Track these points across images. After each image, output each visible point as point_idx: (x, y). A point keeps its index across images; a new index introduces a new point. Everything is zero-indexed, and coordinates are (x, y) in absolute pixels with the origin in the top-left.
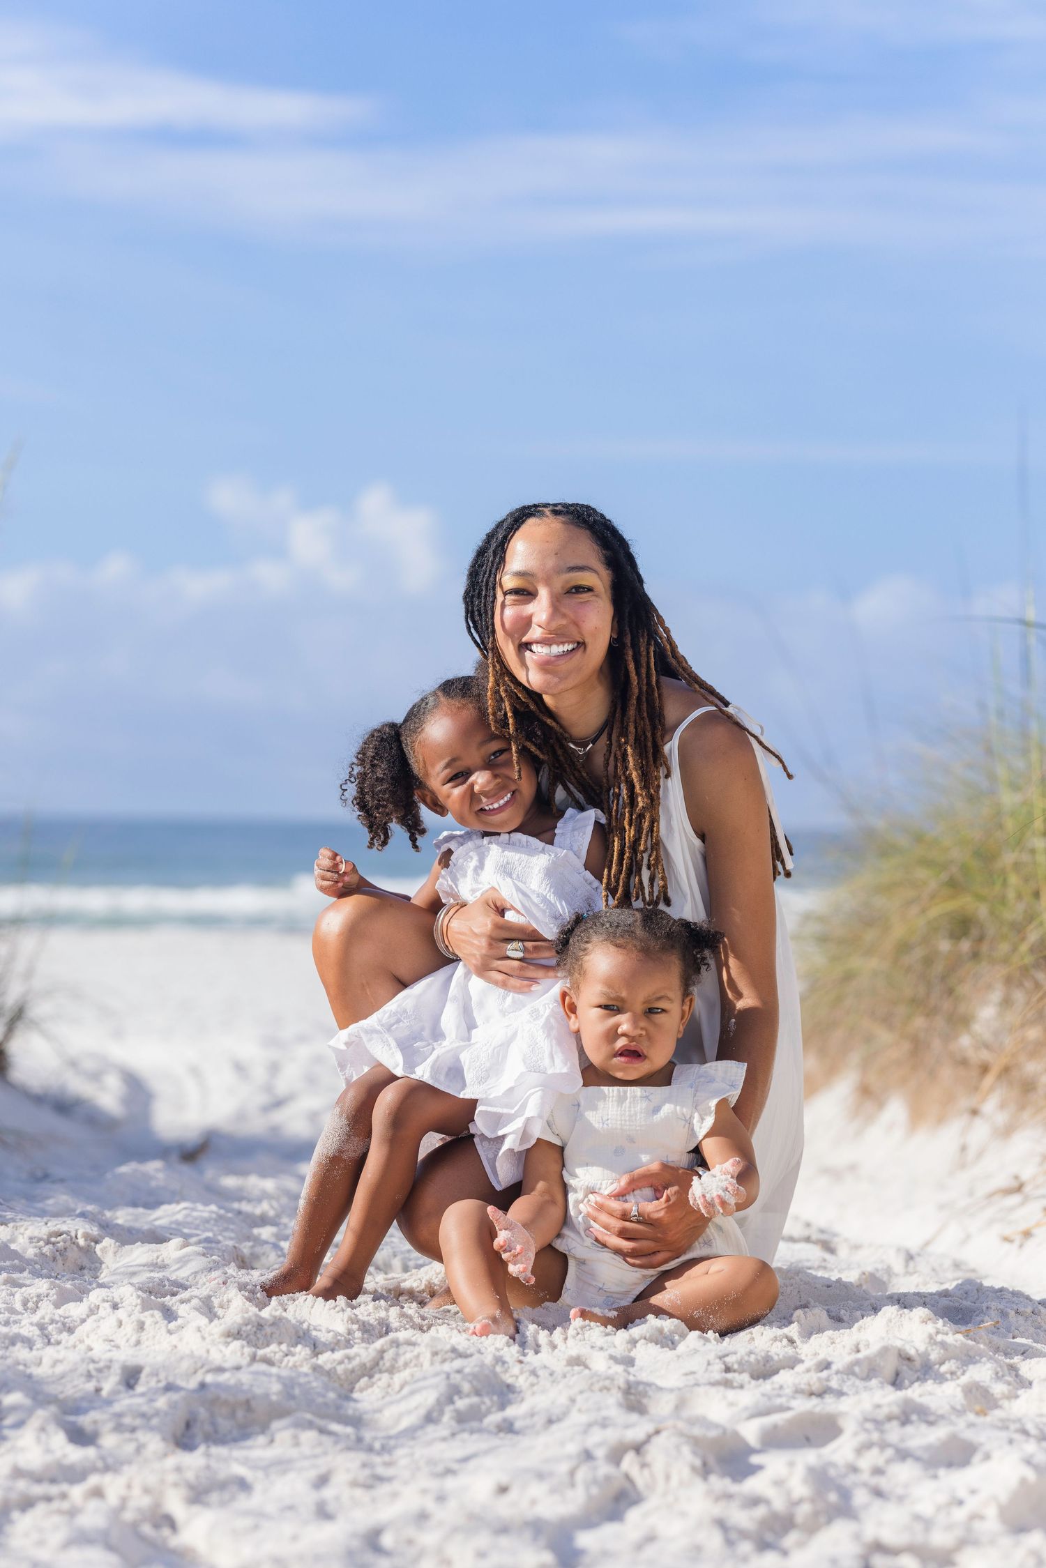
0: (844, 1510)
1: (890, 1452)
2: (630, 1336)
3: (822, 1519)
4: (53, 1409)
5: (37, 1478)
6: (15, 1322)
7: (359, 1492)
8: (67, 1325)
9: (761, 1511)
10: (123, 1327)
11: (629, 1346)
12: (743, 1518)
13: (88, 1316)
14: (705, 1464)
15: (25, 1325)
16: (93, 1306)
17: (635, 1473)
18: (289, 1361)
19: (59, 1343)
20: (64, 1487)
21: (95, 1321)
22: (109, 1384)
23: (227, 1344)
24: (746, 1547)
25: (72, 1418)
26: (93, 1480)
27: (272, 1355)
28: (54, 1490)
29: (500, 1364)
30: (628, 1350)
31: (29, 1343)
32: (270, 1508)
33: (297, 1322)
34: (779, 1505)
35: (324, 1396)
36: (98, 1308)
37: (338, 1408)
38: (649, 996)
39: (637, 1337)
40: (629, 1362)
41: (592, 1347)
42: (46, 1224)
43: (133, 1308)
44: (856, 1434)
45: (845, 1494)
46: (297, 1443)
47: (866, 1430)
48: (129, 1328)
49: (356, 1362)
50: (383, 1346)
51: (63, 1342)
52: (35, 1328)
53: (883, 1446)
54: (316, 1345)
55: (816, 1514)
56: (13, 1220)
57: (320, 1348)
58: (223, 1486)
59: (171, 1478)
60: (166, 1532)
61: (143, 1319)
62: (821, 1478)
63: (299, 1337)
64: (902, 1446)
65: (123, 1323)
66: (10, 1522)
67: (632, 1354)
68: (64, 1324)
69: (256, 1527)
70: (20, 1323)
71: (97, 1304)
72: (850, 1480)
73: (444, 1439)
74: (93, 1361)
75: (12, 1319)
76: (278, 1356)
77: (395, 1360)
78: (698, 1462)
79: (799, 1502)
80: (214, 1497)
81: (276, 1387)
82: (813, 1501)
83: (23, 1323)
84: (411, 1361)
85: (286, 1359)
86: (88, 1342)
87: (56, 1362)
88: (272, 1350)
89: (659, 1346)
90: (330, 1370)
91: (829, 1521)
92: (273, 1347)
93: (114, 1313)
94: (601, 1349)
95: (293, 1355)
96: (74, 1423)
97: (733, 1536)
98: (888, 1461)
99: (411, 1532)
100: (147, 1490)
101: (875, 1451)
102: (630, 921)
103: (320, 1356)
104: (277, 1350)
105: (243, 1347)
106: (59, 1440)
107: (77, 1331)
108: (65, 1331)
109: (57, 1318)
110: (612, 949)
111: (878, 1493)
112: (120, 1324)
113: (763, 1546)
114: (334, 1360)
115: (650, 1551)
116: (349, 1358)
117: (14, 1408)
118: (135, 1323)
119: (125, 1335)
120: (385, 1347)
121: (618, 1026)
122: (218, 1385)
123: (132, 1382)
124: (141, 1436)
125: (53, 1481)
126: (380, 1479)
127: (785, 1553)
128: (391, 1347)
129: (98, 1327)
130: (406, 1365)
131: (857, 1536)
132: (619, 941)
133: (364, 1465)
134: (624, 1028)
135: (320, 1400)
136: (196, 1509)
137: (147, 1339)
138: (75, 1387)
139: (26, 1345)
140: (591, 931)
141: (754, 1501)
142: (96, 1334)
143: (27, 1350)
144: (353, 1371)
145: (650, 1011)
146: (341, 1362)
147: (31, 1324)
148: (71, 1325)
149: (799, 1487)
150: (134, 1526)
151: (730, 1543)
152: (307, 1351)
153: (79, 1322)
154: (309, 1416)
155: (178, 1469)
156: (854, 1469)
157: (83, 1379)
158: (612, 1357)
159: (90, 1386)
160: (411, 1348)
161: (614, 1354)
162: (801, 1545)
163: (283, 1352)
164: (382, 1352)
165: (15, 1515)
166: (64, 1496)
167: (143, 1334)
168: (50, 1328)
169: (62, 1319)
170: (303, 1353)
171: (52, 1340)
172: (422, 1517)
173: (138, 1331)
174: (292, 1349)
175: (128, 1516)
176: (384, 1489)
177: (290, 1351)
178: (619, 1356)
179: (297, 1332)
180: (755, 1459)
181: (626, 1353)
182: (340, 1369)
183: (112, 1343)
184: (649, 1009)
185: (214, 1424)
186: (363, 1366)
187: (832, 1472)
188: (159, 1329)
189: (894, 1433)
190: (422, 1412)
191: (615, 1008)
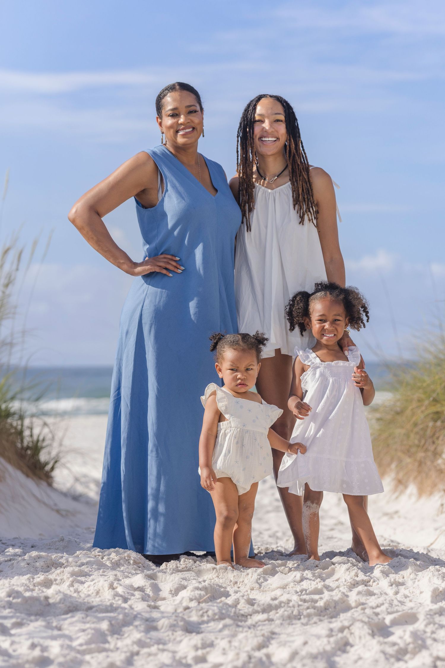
0: (423, 646)
1: (436, 626)
3: (417, 650)
9: (396, 648)
12: (390, 650)
14: (373, 632)
17: (348, 636)
24: (392, 660)
34: (402, 645)
38: (246, 365)
44: (424, 620)
45: (424, 641)
47: (428, 618)
53: (435, 624)
55: (415, 648)
62: (415, 635)
64: (441, 623)
72: (424, 637)
78: (370, 632)
79: (409, 644)
82: (413, 643)
91: (420, 651)
97: (388, 656)
98: (437, 629)
101: (432, 625)
102: (237, 338)
110: (233, 350)
111: (435, 640)
113: (398, 660)
115: (360, 663)
121: (237, 376)
127: (406, 662)
131: (431, 655)
132: (235, 347)
134: (239, 376)
140: (224, 344)
141: (394, 644)
145: (247, 370)
149: (408, 638)
151: (387, 659)
156: (425, 632)
162: (412, 659)
180: (391, 629)
184: (247, 369)
187: (419, 633)
189: (437, 619)
191: (235, 369)
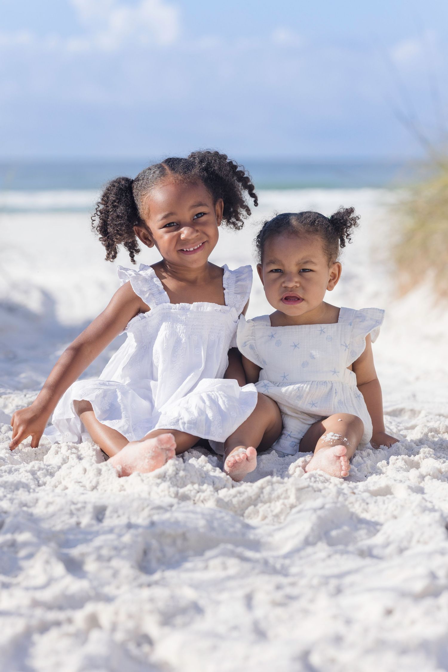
2: (420, 473)
4: (53, 544)
5: (49, 607)
6: (16, 470)
7: (279, 611)
8: (49, 471)
10: (87, 473)
11: (419, 480)
13: (62, 464)
15: (22, 472)
16: (65, 457)
18: (200, 497)
19: (45, 484)
20: (69, 613)
21: (68, 468)
22: (86, 520)
23: (158, 485)
25: (66, 551)
26: (90, 608)
27: (189, 492)
28: (61, 616)
29: (341, 495)
30: (419, 482)
31: (26, 487)
32: (222, 629)
33: (199, 466)
35: (233, 526)
36: (68, 458)
37: (244, 535)
39: (424, 474)
40: (420, 491)
41: (395, 480)
42: (25, 396)
43: (91, 457)
46: (225, 567)
48: (91, 473)
49: (245, 496)
50: (262, 484)
51: (48, 483)
52: (29, 474)
54: (215, 483)
56: (5, 394)
57: (218, 484)
58: (184, 611)
59: (148, 607)
60: (146, 648)
61: (100, 467)
63: (203, 477)
65: (87, 471)
66: (33, 644)
67: (422, 485)
68: (47, 470)
69: (214, 648)
70: (19, 471)
71: (67, 456)
73: (323, 560)
74: (74, 503)
75: (13, 468)
76: (193, 493)
77: (270, 494)
80: (179, 620)
81: (202, 523)
83: (21, 470)
84: (282, 494)
85: (198, 495)
86: (64, 483)
87: (48, 504)
88: (189, 489)
89: (440, 481)
90: (228, 501)
92: (189, 487)
93: (80, 463)
94: (401, 481)
95: (203, 491)
96: (66, 555)
99: (332, 652)
100: (130, 616)
103: (219, 491)
104: (192, 488)
105: (169, 487)
106: (59, 569)
107: (56, 474)
108: (48, 475)
109: (42, 466)
112: (85, 470)
114: (231, 495)
116: (240, 493)
117: (25, 544)
118: (95, 470)
119: (89, 478)
120: (264, 486)
122: (163, 523)
123: (100, 517)
124: (115, 563)
125: (61, 608)
126: (290, 598)
128: (268, 485)
129: (70, 473)
130: (278, 498)
133: (279, 587)
135: (231, 530)
136: (167, 630)
137: (104, 481)
138: (63, 522)
139: (26, 490)
142: (69, 478)
143: (27, 493)
144: (243, 502)
146: (235, 496)
147: (26, 471)
148: (52, 471)
150: (123, 646)
152: (211, 488)
153: (56, 468)
154: (230, 547)
155: (152, 600)
157: (67, 517)
158: (410, 487)
159: (73, 521)
160: (281, 485)
161: (410, 485)
163: (196, 490)
164: (262, 489)
165: (36, 637)
166: (70, 621)
167: (100, 477)
168: (39, 473)
169: (46, 467)
170: (208, 490)
171: (40, 482)
172: (338, 640)
173: (97, 476)
174: (201, 487)
175: (119, 636)
176: (295, 606)
177: (200, 489)
178: (413, 487)
179: (201, 474)
181: (417, 484)
182: (235, 501)
183: (81, 484)
185: (162, 551)
186: (250, 498)
188: (111, 474)
190: (302, 537)
